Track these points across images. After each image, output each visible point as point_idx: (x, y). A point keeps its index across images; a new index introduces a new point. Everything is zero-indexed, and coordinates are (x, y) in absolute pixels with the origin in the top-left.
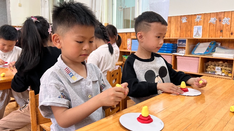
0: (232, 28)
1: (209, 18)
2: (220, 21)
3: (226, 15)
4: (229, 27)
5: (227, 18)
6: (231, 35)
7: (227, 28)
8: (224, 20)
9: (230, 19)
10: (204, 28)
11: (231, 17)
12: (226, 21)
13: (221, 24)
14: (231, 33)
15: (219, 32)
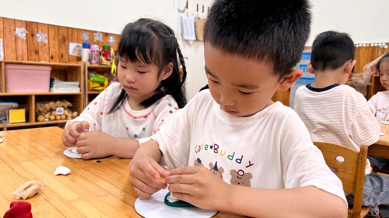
0: (51, 49)
1: (13, 27)
2: (33, 35)
3: (40, 28)
4: (47, 47)
5: (42, 32)
6: (51, 59)
7: (44, 49)
8: (39, 35)
9: (47, 35)
10: (7, 45)
11: (47, 32)
12: (41, 37)
13: (35, 42)
14: (50, 56)
15: (33, 53)
